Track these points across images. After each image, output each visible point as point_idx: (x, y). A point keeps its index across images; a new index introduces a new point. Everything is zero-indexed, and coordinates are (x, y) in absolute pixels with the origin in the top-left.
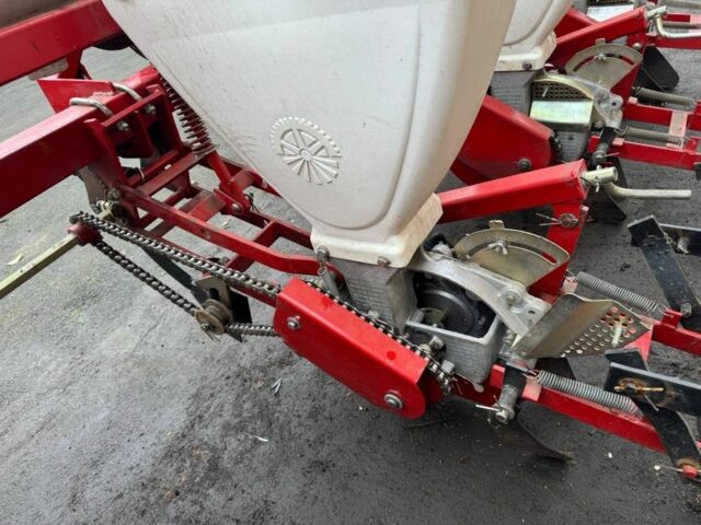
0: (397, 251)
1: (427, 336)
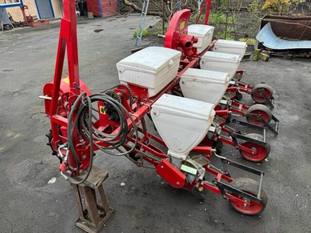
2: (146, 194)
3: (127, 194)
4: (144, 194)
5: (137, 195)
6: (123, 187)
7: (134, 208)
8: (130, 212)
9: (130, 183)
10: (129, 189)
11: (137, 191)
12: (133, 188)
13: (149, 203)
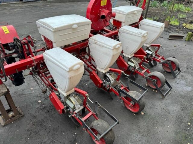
0: (104, 72)
1: (104, 81)
2: (48, 111)
3: (38, 108)
4: (47, 111)
5: (43, 110)
6: (39, 103)
7: (36, 118)
8: (32, 119)
9: (44, 102)
10: (41, 106)
11: (45, 108)
12: (44, 106)
13: (46, 118)
